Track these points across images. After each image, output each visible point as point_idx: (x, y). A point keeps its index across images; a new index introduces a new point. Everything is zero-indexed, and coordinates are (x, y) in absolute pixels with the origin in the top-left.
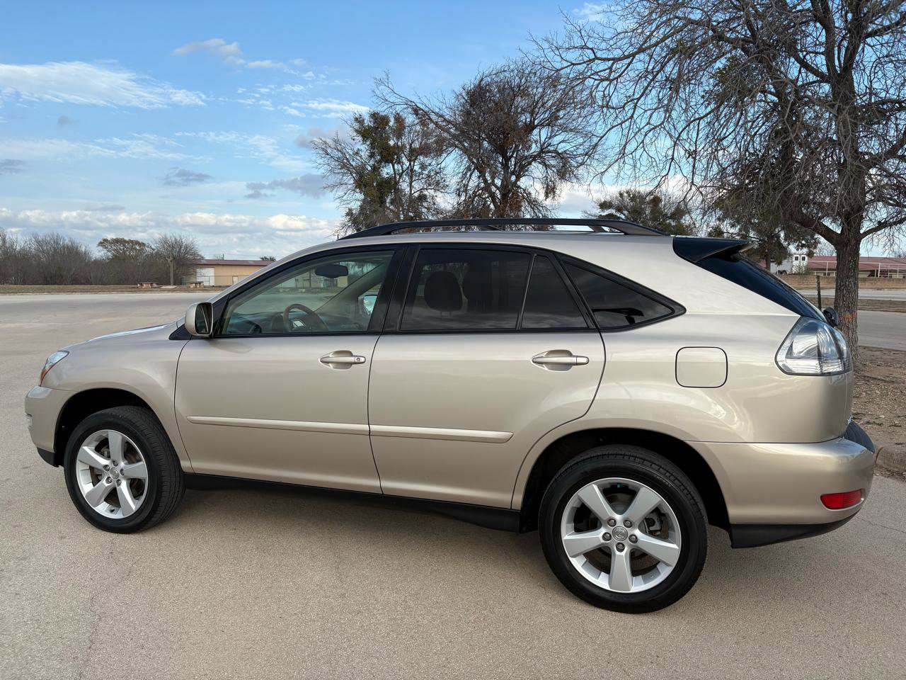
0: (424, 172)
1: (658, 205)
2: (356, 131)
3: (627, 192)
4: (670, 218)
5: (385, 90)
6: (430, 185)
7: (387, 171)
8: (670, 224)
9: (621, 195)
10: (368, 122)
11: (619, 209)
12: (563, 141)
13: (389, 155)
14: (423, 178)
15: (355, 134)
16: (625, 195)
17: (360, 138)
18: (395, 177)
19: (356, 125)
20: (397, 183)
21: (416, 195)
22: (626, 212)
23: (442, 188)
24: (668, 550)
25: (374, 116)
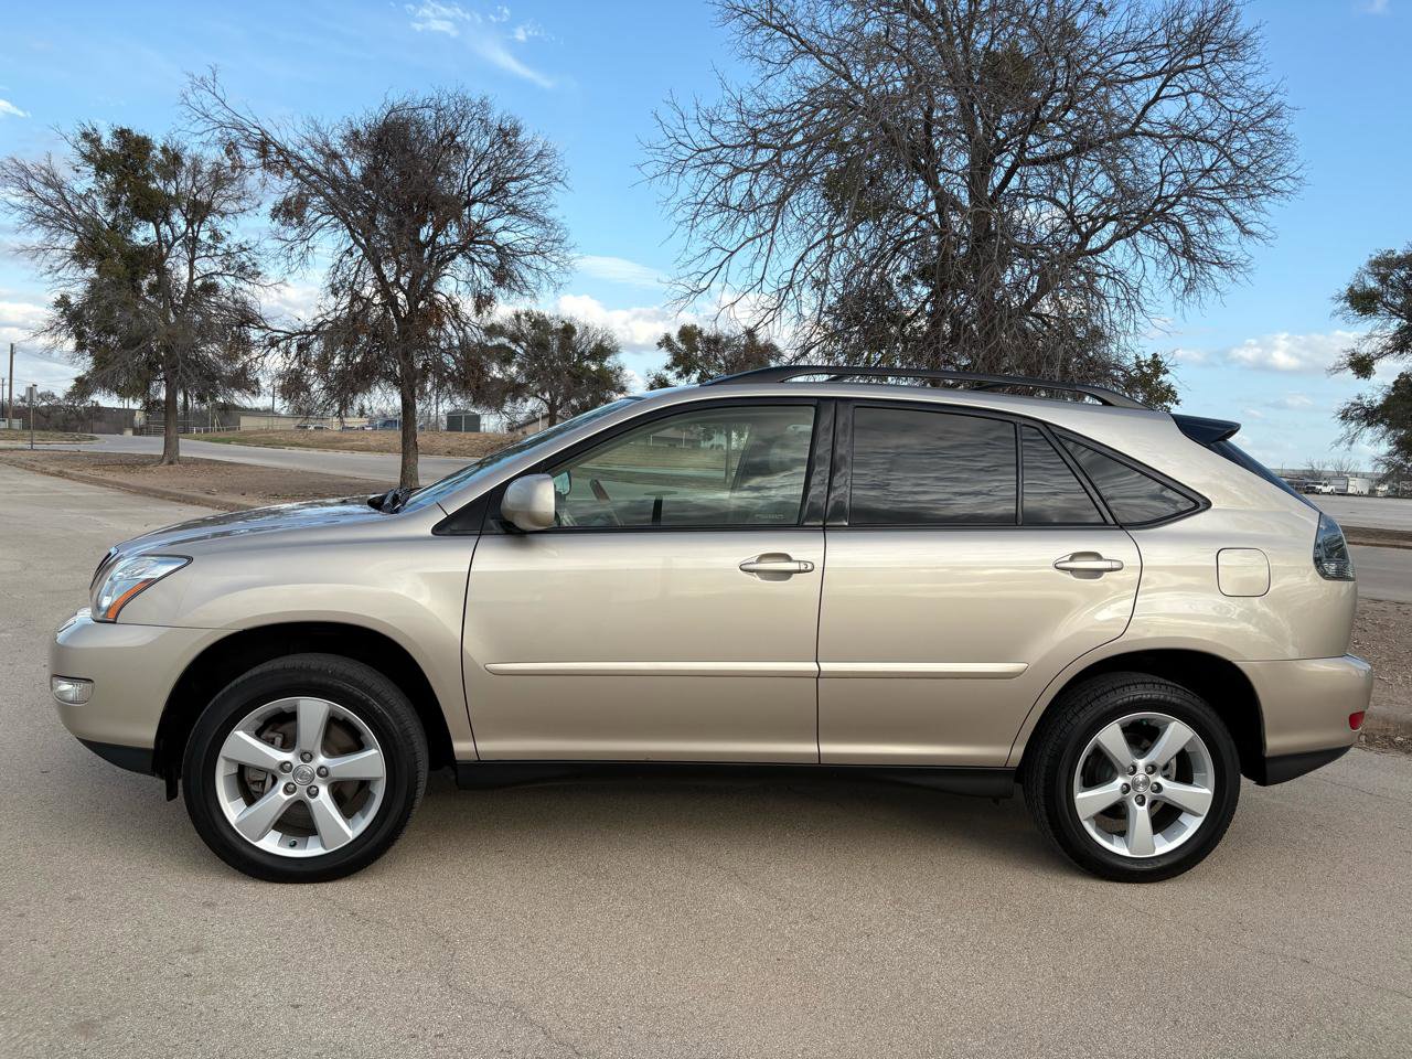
0: (219, 245)
1: (570, 338)
2: (84, 156)
3: (526, 314)
4: (588, 358)
5: (208, 100)
6: (228, 268)
7: (144, 234)
8: (588, 368)
9: (518, 317)
10: (107, 140)
11: (515, 339)
12: (505, 229)
13: (152, 208)
14: (216, 255)
15: (81, 161)
16: (523, 317)
17: (91, 169)
18: (160, 246)
19: (86, 147)
20: (163, 258)
21: (198, 283)
22: (524, 344)
23: (250, 276)
24: (1197, 796)
25: (122, 135)
